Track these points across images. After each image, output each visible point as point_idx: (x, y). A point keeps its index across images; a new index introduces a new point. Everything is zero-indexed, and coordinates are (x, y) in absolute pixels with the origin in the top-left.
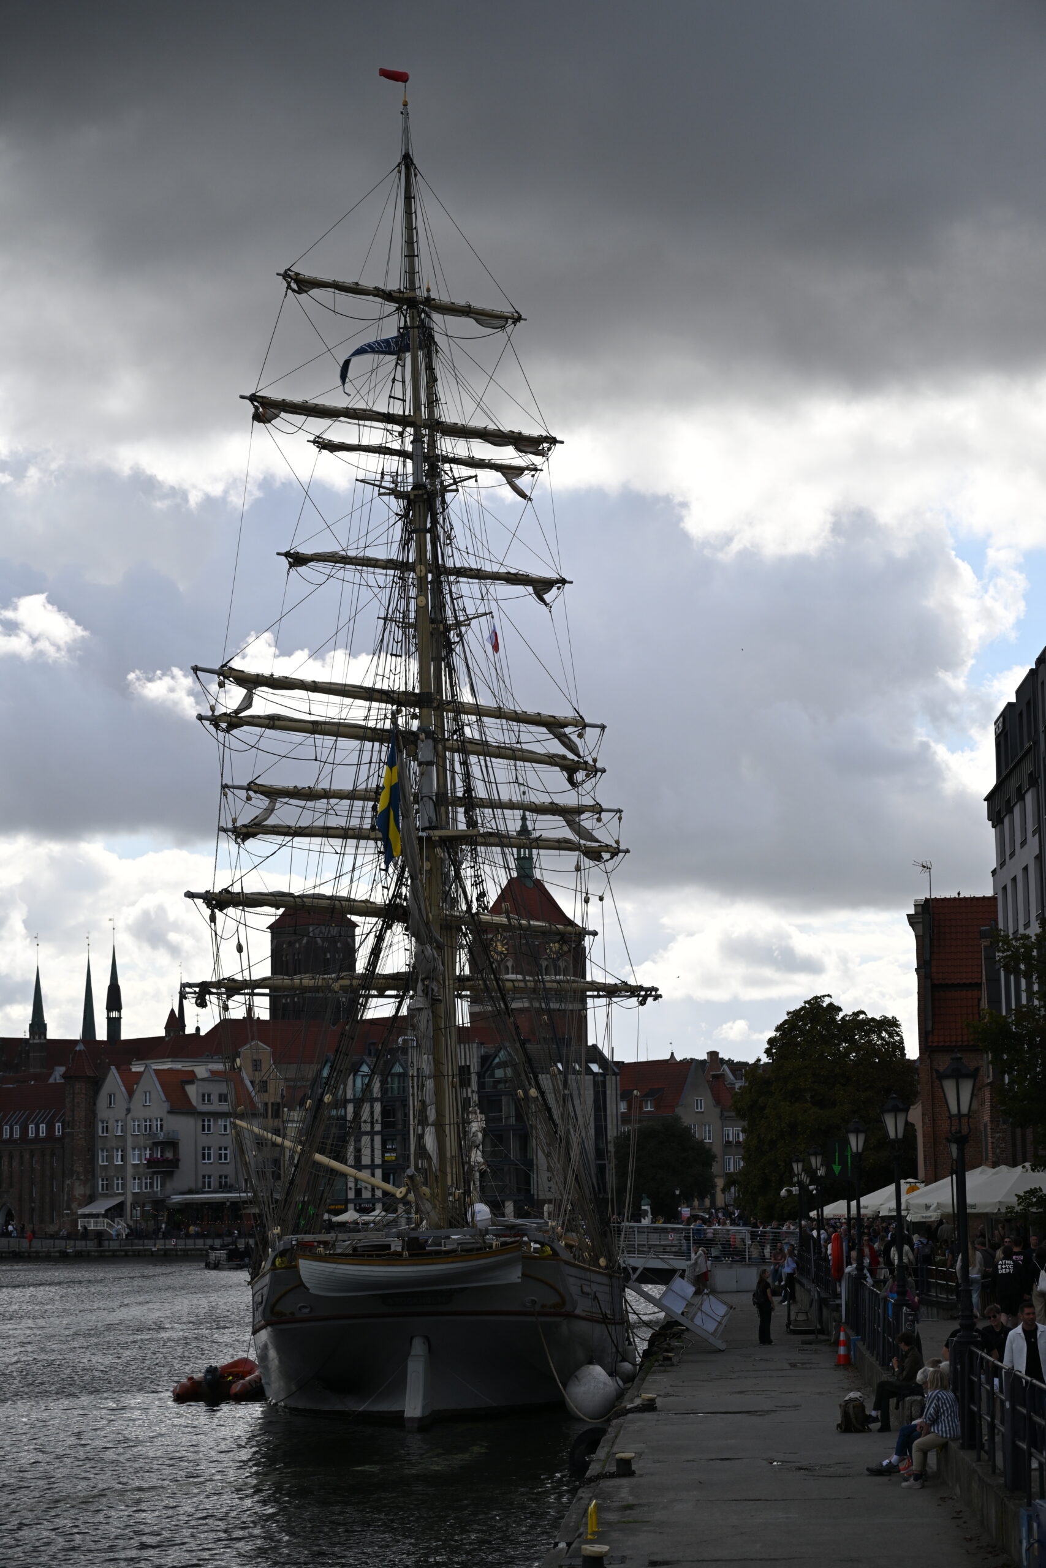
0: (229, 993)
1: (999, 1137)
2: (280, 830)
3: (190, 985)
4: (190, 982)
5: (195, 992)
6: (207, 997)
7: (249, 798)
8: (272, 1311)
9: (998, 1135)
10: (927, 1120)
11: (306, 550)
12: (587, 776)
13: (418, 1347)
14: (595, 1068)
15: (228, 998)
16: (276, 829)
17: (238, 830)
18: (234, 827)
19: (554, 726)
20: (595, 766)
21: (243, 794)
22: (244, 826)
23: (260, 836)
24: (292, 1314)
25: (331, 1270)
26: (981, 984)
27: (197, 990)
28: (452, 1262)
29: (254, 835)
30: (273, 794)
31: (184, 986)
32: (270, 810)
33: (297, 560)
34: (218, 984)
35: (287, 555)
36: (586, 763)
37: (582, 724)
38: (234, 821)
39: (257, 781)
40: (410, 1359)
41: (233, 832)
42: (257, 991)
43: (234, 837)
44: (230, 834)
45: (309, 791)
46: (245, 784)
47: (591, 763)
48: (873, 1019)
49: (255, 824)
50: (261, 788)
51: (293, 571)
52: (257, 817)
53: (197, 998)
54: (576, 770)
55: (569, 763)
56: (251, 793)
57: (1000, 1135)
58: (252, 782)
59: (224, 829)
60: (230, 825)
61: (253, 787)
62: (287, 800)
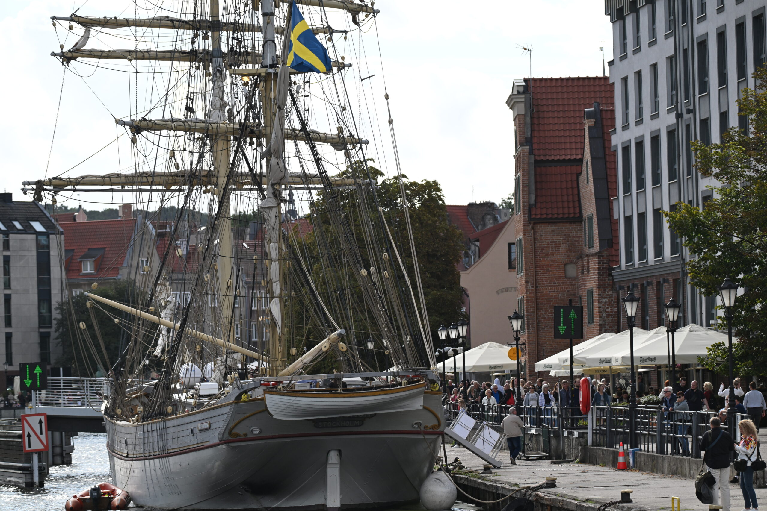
0: (56, 190)
1: (605, 303)
2: (96, 54)
3: (29, 184)
4: (29, 180)
5: (33, 189)
6: (42, 193)
7: (71, 28)
8: (230, 433)
9: (604, 300)
10: (530, 287)
12: (367, 16)
13: (334, 457)
14: (38, 226)
15: (56, 193)
16: (92, 54)
17: (65, 54)
18: (62, 52)
20: (373, 9)
21: (66, 24)
22: (69, 51)
23: (79, 59)
24: (246, 435)
25: (291, 401)
26: (581, 160)
27: (34, 187)
28: (379, 395)
29: (74, 59)
30: (87, 23)
31: (24, 184)
32: (86, 37)
34: (50, 182)
36: (366, 6)
38: (62, 47)
39: (78, 14)
40: (328, 466)
41: (61, 56)
42: (78, 187)
43: (61, 60)
44: (59, 57)
45: (115, 21)
46: (68, 16)
47: (370, 6)
48: (414, 184)
49: (77, 50)
50: (81, 20)
52: (77, 43)
53: (35, 194)
54: (358, 13)
55: (354, 6)
56: (73, 24)
57: (607, 300)
58: (73, 14)
59: (54, 54)
60: (58, 51)
61: (74, 18)
62: (98, 28)
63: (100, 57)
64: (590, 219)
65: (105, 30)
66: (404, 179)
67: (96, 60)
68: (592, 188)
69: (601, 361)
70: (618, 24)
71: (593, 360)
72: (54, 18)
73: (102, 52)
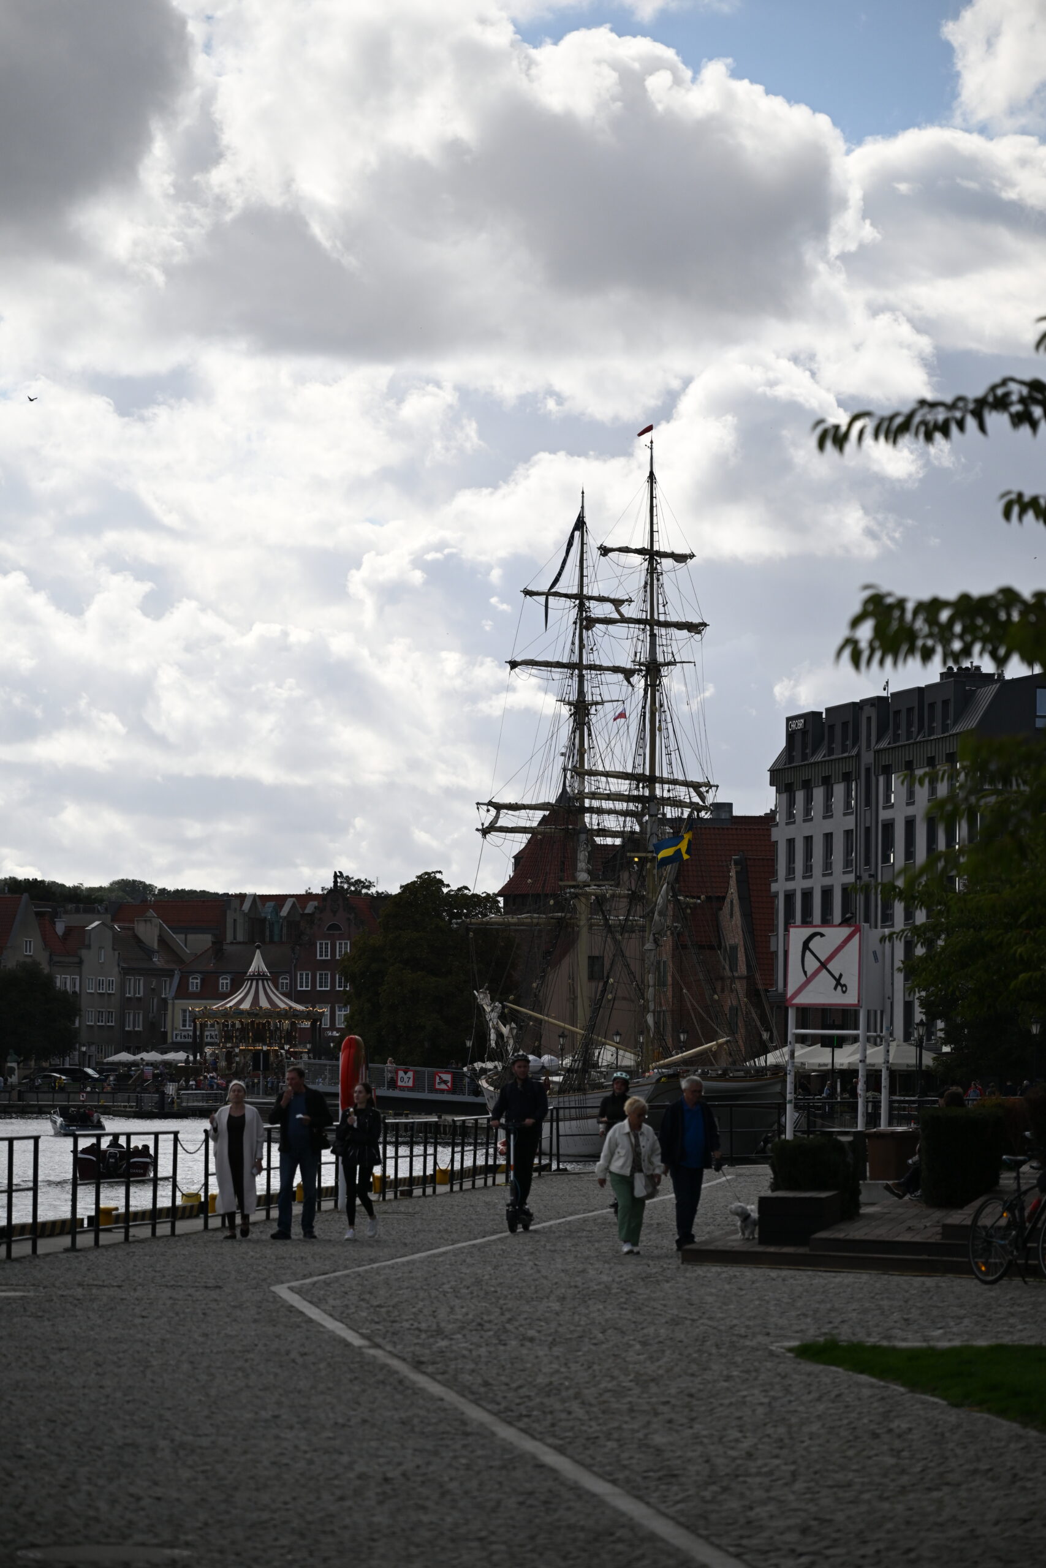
7: (488, 811)
11: (519, 659)
16: (502, 829)
17: (484, 830)
18: (483, 828)
19: (696, 786)
21: (485, 807)
22: (487, 827)
23: (493, 833)
26: (724, 898)
29: (489, 833)
30: (499, 807)
32: (497, 817)
33: (514, 665)
35: (510, 662)
37: (709, 785)
38: (483, 824)
39: (493, 801)
41: (482, 831)
43: (482, 834)
44: (480, 832)
46: (487, 802)
49: (492, 826)
50: (495, 805)
51: (513, 672)
52: (492, 822)
56: (490, 808)
58: (490, 801)
59: (477, 830)
60: (480, 827)
61: (490, 803)
62: (506, 811)
63: (506, 832)
64: (734, 948)
65: (510, 812)
66: (466, 892)
67: (504, 834)
68: (739, 923)
69: (820, 1065)
70: (784, 796)
71: (813, 1064)
72: (478, 804)
73: (507, 828)
